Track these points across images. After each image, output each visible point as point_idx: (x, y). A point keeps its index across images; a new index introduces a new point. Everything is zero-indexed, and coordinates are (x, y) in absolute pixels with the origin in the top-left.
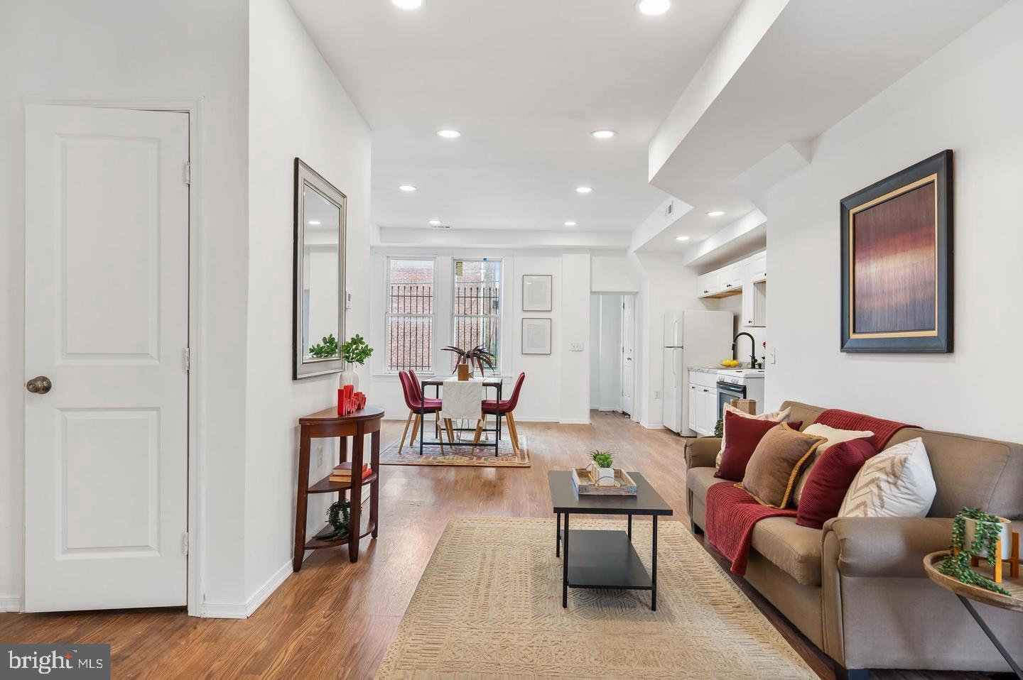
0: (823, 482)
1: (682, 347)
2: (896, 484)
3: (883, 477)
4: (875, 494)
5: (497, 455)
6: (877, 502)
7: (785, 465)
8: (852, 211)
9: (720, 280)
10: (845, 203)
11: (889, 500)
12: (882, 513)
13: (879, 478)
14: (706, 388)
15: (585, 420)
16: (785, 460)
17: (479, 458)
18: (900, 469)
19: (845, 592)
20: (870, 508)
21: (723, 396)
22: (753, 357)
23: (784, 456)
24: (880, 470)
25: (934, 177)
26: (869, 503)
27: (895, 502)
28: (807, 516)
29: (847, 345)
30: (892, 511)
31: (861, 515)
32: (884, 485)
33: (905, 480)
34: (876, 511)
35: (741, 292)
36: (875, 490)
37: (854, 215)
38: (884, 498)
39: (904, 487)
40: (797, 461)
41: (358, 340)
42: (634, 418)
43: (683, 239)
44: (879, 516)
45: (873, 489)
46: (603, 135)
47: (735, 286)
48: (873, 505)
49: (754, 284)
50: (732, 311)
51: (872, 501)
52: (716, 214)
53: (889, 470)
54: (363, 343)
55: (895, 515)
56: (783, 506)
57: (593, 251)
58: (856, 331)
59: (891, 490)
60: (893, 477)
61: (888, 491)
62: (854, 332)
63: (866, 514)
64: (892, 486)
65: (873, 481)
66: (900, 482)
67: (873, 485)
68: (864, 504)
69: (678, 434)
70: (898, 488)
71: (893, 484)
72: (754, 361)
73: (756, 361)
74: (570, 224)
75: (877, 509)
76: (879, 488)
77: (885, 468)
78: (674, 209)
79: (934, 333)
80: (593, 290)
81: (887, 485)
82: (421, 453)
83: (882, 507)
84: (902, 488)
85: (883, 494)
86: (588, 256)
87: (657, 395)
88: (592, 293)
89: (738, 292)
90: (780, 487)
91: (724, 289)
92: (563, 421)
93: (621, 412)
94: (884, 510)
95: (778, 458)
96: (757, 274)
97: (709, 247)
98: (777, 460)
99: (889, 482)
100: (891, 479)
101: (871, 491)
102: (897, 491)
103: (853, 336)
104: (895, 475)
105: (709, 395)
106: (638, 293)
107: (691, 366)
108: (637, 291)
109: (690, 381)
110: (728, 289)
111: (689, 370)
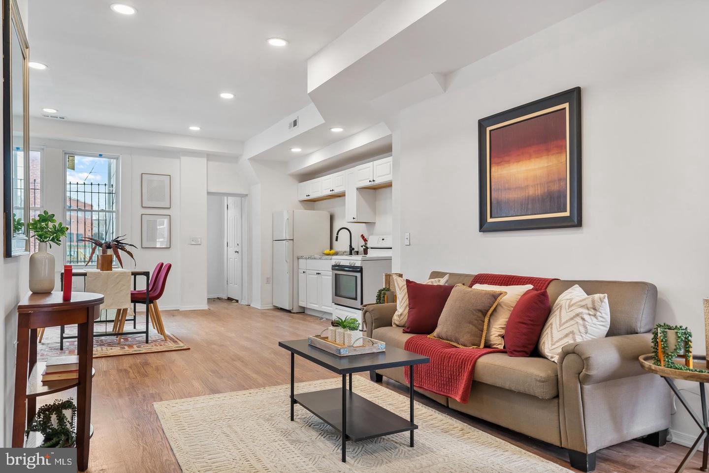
0: (529, 322)
1: (293, 240)
2: (595, 315)
3: (586, 311)
4: (580, 324)
5: (147, 342)
6: (582, 329)
7: (480, 314)
8: (488, 129)
9: (322, 186)
10: (482, 123)
11: (591, 328)
12: (587, 337)
13: (582, 312)
14: (319, 272)
15: (204, 306)
16: (480, 311)
17: (130, 346)
18: (600, 304)
19: (585, 397)
20: (578, 335)
21: (338, 276)
22: (351, 246)
23: (479, 308)
24: (582, 307)
25: (566, 105)
26: (576, 331)
27: (595, 329)
28: (519, 349)
29: (485, 227)
30: (593, 335)
31: (571, 342)
32: (586, 317)
33: (602, 311)
34: (582, 336)
35: (344, 195)
36: (581, 322)
37: (490, 131)
38: (587, 326)
39: (601, 317)
40: (488, 311)
41: (46, 218)
42: (243, 302)
43: (296, 150)
44: (585, 340)
45: (578, 321)
46: (277, 43)
47: (337, 190)
48: (580, 332)
49: (357, 189)
50: (329, 212)
51: (579, 330)
52: (337, 130)
53: (590, 305)
54: (53, 221)
55: (594, 337)
56: (482, 346)
57: (210, 156)
58: (493, 216)
59: (592, 320)
60: (593, 310)
61: (590, 321)
62: (491, 217)
63: (575, 340)
64: (592, 317)
65: (577, 315)
66: (598, 314)
67: (578, 318)
68: (572, 333)
69: (289, 311)
70: (597, 318)
71: (592, 315)
72: (352, 249)
73: (353, 249)
74: (195, 128)
75: (583, 335)
76: (583, 319)
77: (587, 304)
78: (299, 123)
79: (567, 214)
80: (209, 191)
81: (589, 316)
82: (62, 349)
83: (586, 333)
84: (599, 318)
85: (587, 323)
86: (204, 160)
87: (268, 281)
88: (209, 193)
89: (342, 195)
90: (479, 331)
91: (328, 193)
92: (183, 308)
93: (226, 298)
94: (587, 335)
95: (475, 310)
96: (359, 181)
97: (316, 159)
98: (474, 312)
99: (590, 315)
100: (592, 312)
101: (577, 323)
102: (596, 320)
103: (489, 220)
104: (595, 309)
105: (323, 277)
106: (247, 195)
107: (300, 255)
108: (246, 194)
109: (300, 268)
110: (329, 193)
111: (298, 259)
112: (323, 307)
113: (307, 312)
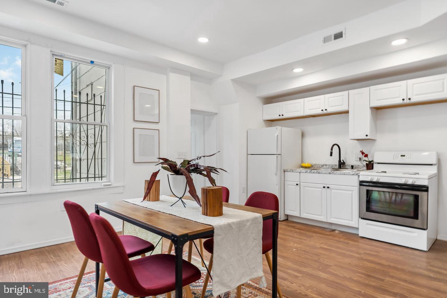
1: (281, 155)
9: (303, 107)
14: (328, 186)
21: (371, 192)
22: (340, 161)
49: (371, 108)
50: (301, 130)
73: (344, 163)
87: (243, 191)
88: (191, 110)
96: (378, 100)
105: (333, 191)
106: (216, 114)
107: (286, 169)
108: (216, 112)
109: (285, 180)
110: (321, 112)
111: (284, 171)
112: (332, 219)
113: (290, 219)
